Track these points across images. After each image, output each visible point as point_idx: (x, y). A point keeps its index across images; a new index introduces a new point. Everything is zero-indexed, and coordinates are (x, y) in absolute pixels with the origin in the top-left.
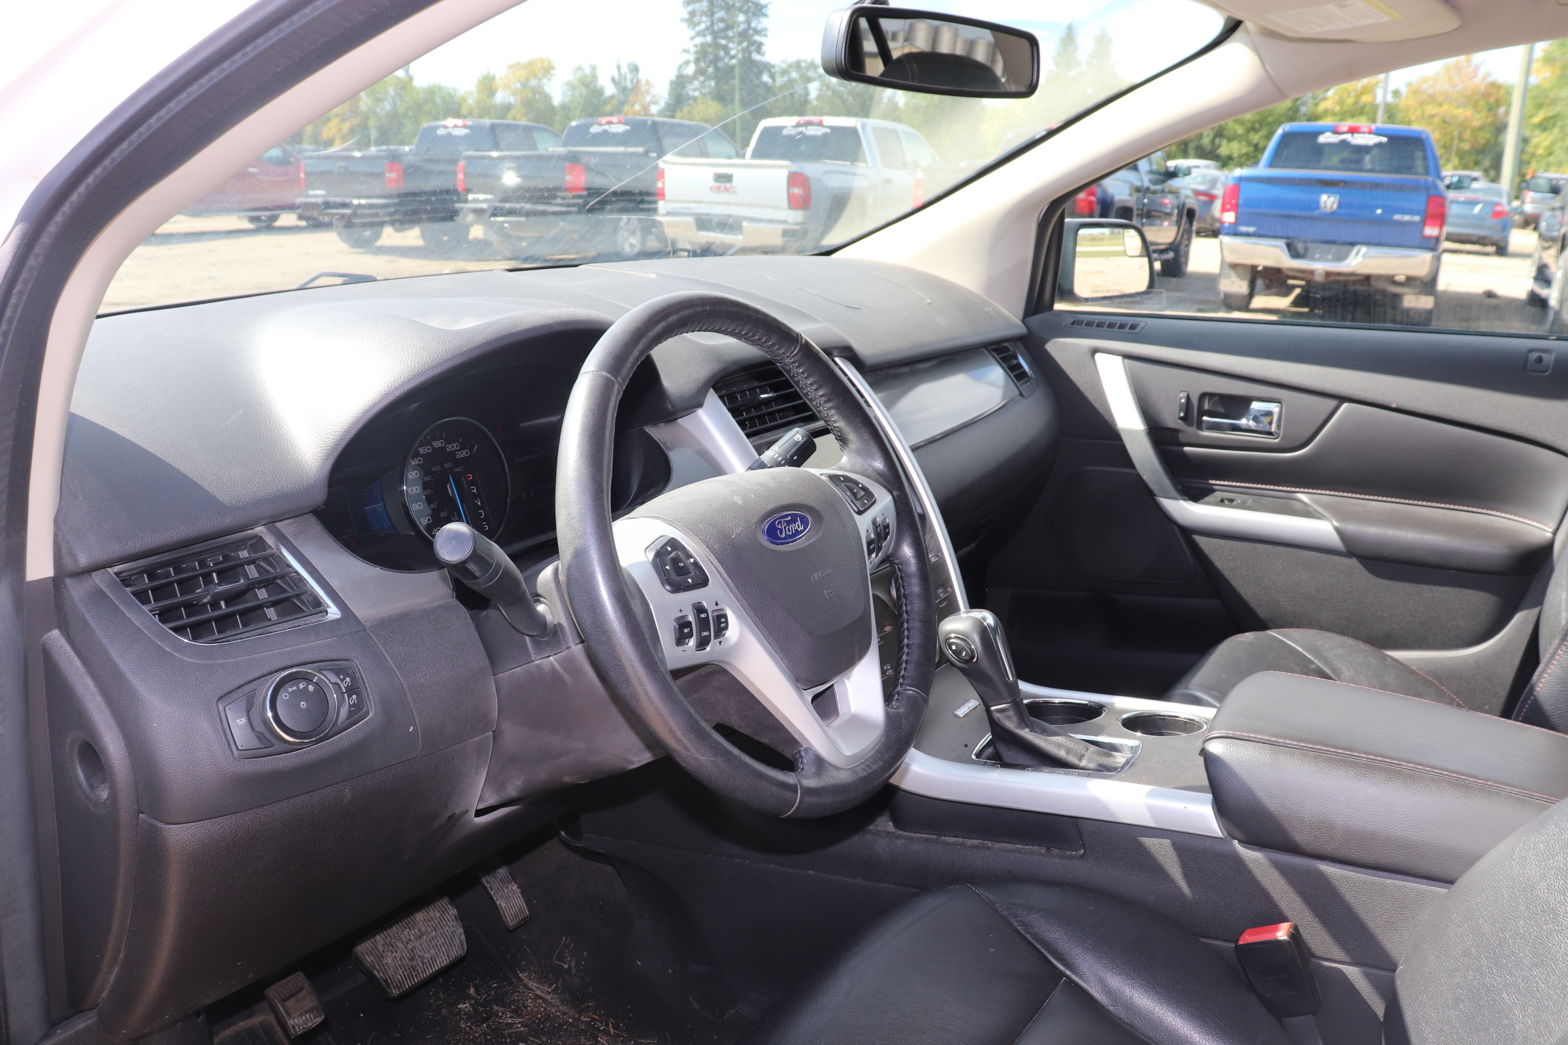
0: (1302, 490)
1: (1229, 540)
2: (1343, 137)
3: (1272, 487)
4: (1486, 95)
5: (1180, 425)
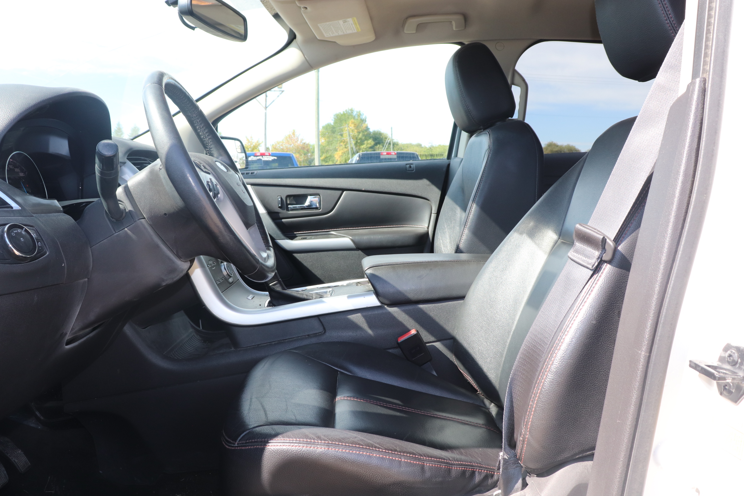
0: (332, 230)
1: (308, 253)
2: (258, 158)
3: (320, 231)
4: (303, 148)
5: (280, 210)
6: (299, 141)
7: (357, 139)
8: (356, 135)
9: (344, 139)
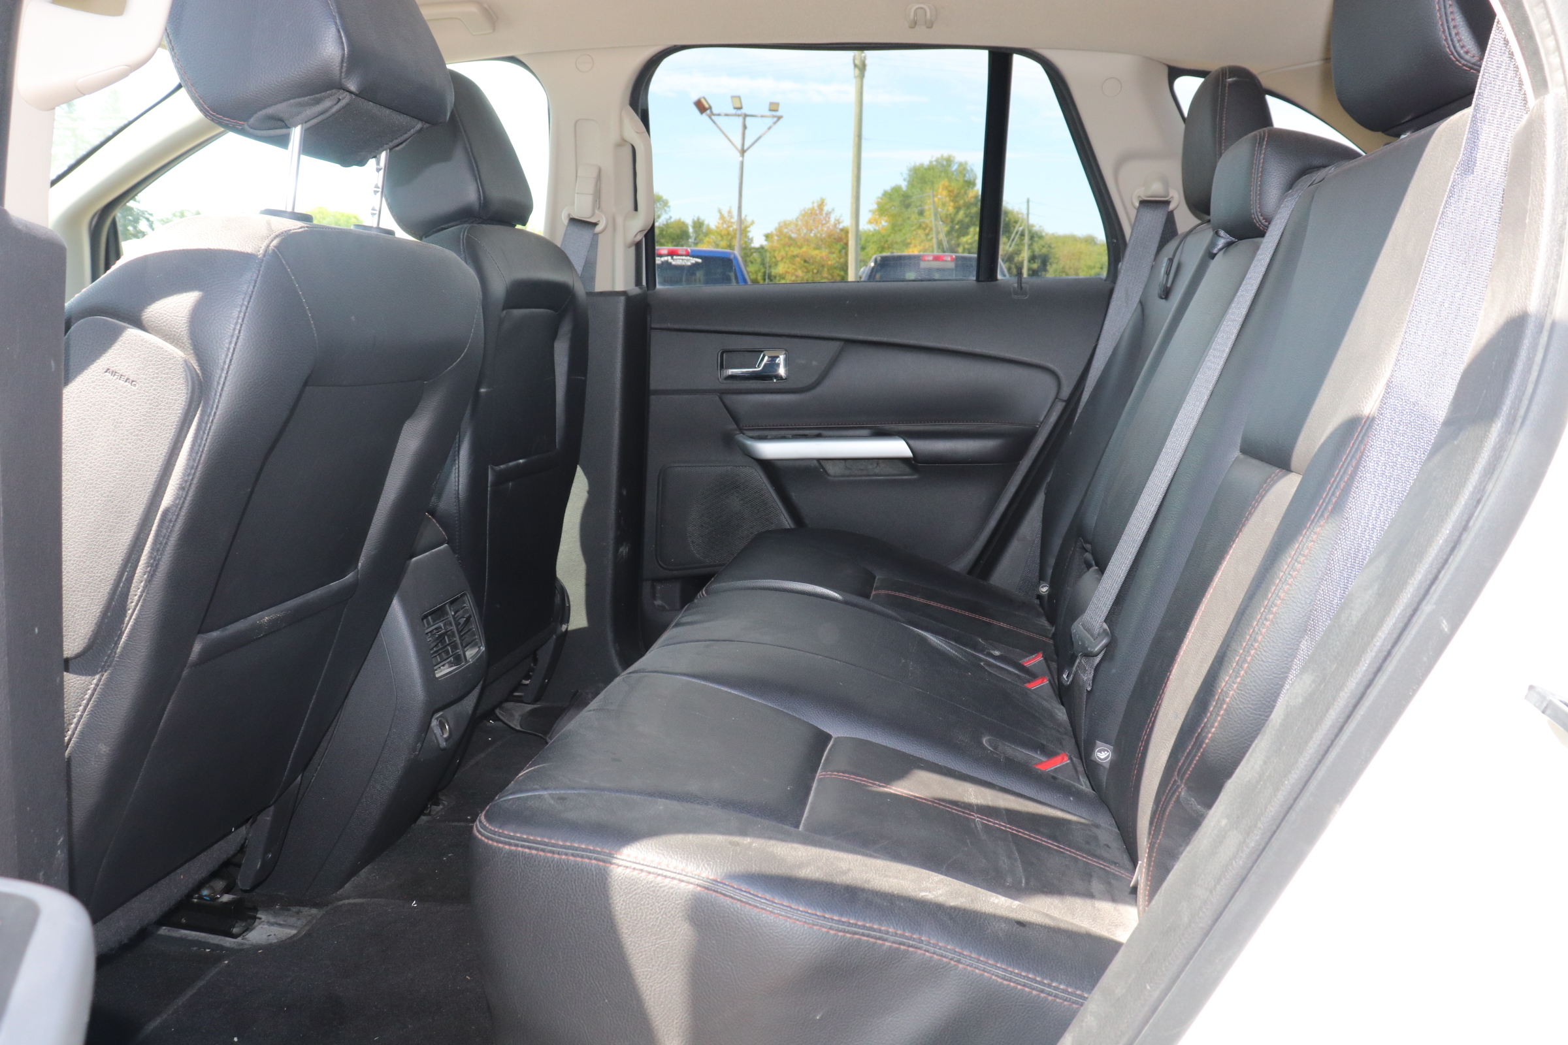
2: (664, 258)
4: (839, 239)
6: (832, 220)
7: (952, 221)
8: (950, 215)
9: (924, 223)
